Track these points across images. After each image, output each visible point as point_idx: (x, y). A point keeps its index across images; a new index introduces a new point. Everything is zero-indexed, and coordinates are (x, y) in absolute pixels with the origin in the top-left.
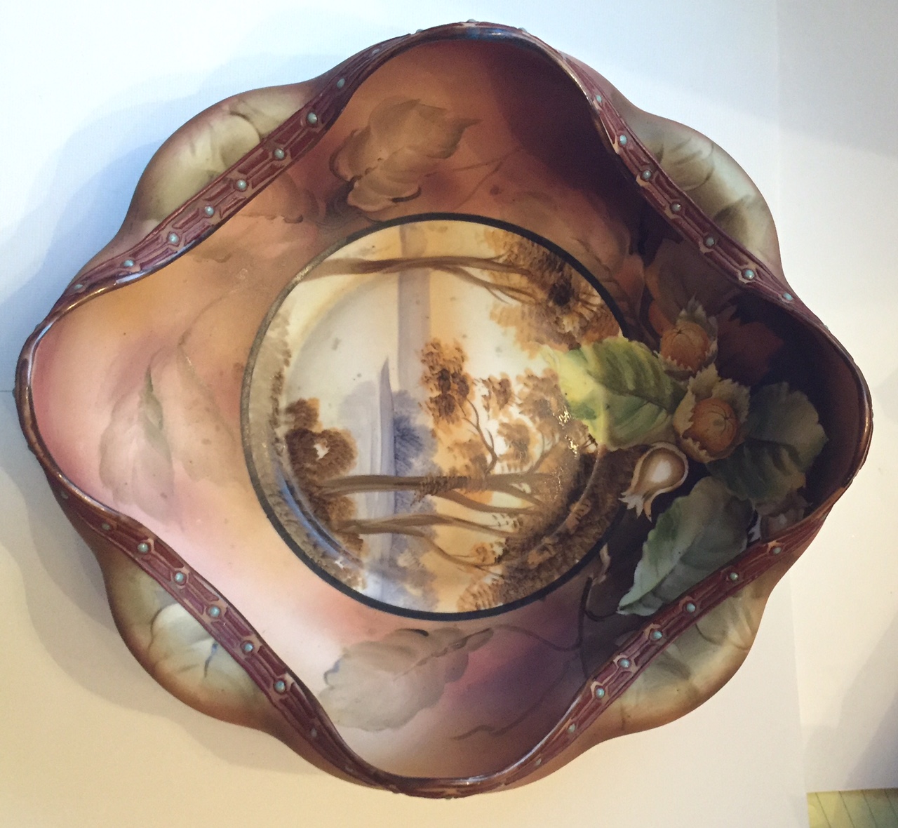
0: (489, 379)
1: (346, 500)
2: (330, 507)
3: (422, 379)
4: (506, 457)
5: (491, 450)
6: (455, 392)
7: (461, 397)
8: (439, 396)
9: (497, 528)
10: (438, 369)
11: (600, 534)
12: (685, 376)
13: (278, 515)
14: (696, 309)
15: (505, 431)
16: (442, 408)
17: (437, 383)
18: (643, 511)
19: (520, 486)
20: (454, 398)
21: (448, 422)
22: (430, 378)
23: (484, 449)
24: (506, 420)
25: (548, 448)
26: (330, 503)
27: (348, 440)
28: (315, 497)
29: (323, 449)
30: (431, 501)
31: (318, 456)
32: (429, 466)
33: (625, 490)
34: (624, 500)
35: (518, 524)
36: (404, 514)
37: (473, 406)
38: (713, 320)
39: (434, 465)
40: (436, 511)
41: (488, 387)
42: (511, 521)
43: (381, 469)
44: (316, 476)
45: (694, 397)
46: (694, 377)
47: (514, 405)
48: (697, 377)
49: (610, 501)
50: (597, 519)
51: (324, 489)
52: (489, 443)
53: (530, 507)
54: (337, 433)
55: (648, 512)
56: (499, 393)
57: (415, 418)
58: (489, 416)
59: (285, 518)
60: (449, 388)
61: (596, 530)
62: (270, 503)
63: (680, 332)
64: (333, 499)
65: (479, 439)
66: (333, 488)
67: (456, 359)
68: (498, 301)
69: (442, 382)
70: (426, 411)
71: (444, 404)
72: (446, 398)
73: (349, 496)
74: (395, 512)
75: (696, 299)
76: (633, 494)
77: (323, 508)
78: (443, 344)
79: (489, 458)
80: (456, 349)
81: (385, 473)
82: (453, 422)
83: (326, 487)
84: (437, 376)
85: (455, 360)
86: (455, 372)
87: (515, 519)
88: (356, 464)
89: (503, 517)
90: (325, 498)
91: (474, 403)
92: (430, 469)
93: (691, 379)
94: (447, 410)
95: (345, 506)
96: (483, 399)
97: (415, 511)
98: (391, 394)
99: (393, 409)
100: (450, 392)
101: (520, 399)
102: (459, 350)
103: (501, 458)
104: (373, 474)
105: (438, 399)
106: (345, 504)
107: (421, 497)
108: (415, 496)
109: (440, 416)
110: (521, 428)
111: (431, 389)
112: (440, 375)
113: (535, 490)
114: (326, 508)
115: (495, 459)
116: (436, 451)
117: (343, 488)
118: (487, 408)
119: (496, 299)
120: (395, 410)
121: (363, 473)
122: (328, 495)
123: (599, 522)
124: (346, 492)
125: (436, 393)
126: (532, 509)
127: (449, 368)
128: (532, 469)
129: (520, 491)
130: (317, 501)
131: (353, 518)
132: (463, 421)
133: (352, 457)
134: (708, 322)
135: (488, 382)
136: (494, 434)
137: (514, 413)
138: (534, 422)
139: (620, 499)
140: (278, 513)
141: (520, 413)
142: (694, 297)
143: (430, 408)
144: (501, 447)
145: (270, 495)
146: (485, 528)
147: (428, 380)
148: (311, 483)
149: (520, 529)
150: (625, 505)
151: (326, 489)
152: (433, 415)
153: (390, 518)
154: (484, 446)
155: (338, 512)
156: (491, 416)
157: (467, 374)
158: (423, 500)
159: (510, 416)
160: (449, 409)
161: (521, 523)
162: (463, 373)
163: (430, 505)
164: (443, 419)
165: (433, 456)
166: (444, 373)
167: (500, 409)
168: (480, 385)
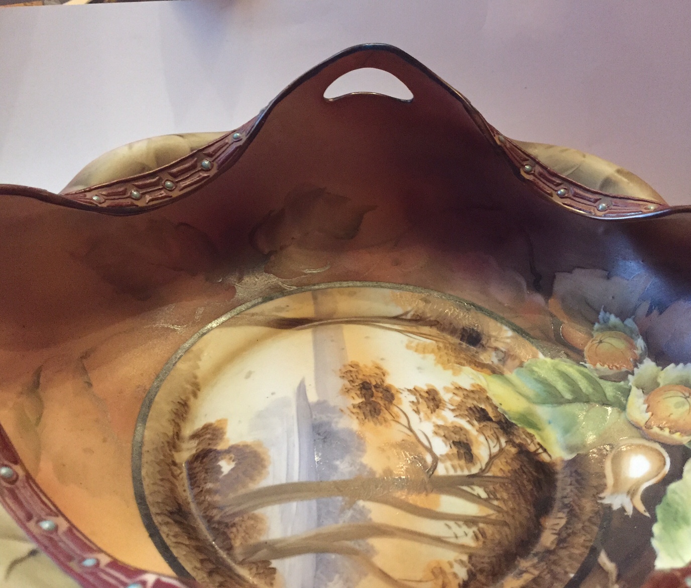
0: (414, 389)
1: (255, 518)
2: (234, 530)
3: (342, 390)
4: (448, 456)
5: (430, 450)
6: (380, 399)
7: (387, 402)
8: (362, 402)
9: (453, 540)
10: (358, 382)
11: (590, 541)
12: (624, 376)
13: (164, 536)
14: (609, 319)
15: (442, 433)
16: (367, 412)
17: (359, 392)
18: (635, 509)
19: (472, 489)
20: (379, 404)
21: (375, 424)
22: (351, 389)
23: (421, 449)
24: (440, 423)
25: (495, 450)
26: (234, 525)
27: (260, 450)
28: (214, 522)
29: (229, 464)
30: (363, 507)
31: (222, 473)
32: (358, 468)
33: (602, 491)
34: (606, 501)
35: (480, 536)
36: (330, 526)
37: (401, 410)
38: (629, 322)
39: (363, 466)
40: (370, 519)
41: (415, 395)
42: (471, 531)
43: (299, 476)
44: (217, 495)
45: (641, 391)
46: (633, 374)
47: (447, 410)
48: (635, 374)
49: (588, 506)
50: (580, 526)
51: (227, 509)
52: (426, 443)
53: (489, 515)
54: (246, 446)
55: (641, 508)
56: (427, 400)
57: (337, 423)
58: (420, 419)
59: (174, 540)
60: (372, 396)
61: (583, 538)
62: (155, 521)
63: (601, 342)
64: (237, 519)
65: (413, 439)
66: (239, 504)
67: (377, 374)
68: (412, 339)
69: (364, 391)
70: (349, 415)
71: (368, 408)
72: (370, 404)
73: (259, 512)
74: (319, 524)
75: (605, 312)
76: (613, 493)
77: (224, 533)
78: (361, 365)
79: (429, 459)
80: (376, 367)
81: (304, 479)
82: (381, 424)
83: (230, 506)
84: (359, 387)
85: (375, 375)
86: (377, 384)
87: (475, 529)
88: (268, 473)
89: (459, 526)
90: (227, 520)
91: (402, 407)
92: (359, 470)
93: (630, 377)
94: (373, 412)
95: (252, 525)
96: (411, 404)
97: (344, 522)
98: (309, 405)
99: (312, 416)
100: (373, 399)
101: (452, 405)
102: (378, 368)
103: (442, 458)
104: (290, 481)
105: (360, 405)
106: (252, 522)
107: (351, 504)
108: (343, 503)
109: (365, 418)
110: (459, 430)
111: (353, 398)
112: (362, 386)
113: (492, 495)
114: (228, 532)
115: (436, 460)
116: (364, 451)
117: (251, 504)
118: (417, 412)
119: (409, 338)
120: (314, 417)
121: (277, 482)
122: (231, 515)
123: (583, 528)
124: (256, 507)
125: (358, 400)
126: (493, 517)
127: (370, 381)
128: (482, 471)
129: (473, 495)
130: (217, 526)
131: (263, 538)
132: (393, 423)
133: (264, 467)
134: (626, 326)
135: (414, 391)
136: (430, 435)
137: (448, 417)
138: (473, 425)
139: (599, 501)
140: (164, 533)
141: (455, 417)
142: (602, 310)
143: (353, 413)
144: (441, 447)
145: (158, 514)
146: (438, 540)
147: (348, 390)
148: (212, 506)
149: (484, 542)
150: (609, 507)
151: (230, 508)
152: (357, 418)
153: (313, 533)
154: (419, 445)
155: (243, 534)
156: (423, 419)
157: (390, 385)
158: (354, 506)
159: (444, 419)
160: (375, 412)
161: (483, 534)
162: (385, 385)
163: (362, 512)
164: (369, 421)
165: (360, 456)
166: (365, 384)
167: (432, 413)
168: (406, 393)
